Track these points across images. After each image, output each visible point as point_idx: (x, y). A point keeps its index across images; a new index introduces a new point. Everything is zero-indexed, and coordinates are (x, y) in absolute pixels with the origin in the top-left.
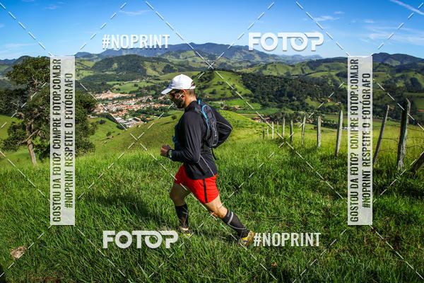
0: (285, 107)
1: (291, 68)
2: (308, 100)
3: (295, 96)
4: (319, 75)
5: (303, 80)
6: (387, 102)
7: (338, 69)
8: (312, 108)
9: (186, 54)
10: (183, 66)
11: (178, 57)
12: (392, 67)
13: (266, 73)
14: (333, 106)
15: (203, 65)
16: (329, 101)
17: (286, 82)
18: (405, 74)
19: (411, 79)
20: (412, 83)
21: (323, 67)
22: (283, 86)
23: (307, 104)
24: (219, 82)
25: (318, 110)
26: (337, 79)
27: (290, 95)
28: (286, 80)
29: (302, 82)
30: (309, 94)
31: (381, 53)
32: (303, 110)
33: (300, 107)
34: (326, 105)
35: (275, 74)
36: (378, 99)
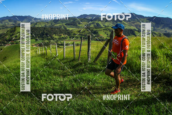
0: (45, 40)
1: (47, 23)
2: (54, 36)
3: (49, 34)
4: (58, 25)
5: (52, 28)
6: (86, 33)
7: (66, 22)
8: (56, 39)
9: (5, 21)
10: (4, 26)
11: (2, 23)
12: (88, 19)
13: (36, 26)
14: (64, 37)
15: (12, 25)
16: (62, 35)
17: (45, 29)
18: (94, 22)
19: (97, 24)
20: (97, 25)
21: (59, 22)
22: (43, 31)
23: (54, 37)
24: (18, 32)
25: (58, 39)
26: (66, 26)
27: (47, 34)
28: (44, 28)
29: (51, 29)
30: (54, 33)
31: (84, 15)
32: (52, 40)
33: (51, 39)
34: (61, 37)
35: (40, 26)
36: (83, 32)
